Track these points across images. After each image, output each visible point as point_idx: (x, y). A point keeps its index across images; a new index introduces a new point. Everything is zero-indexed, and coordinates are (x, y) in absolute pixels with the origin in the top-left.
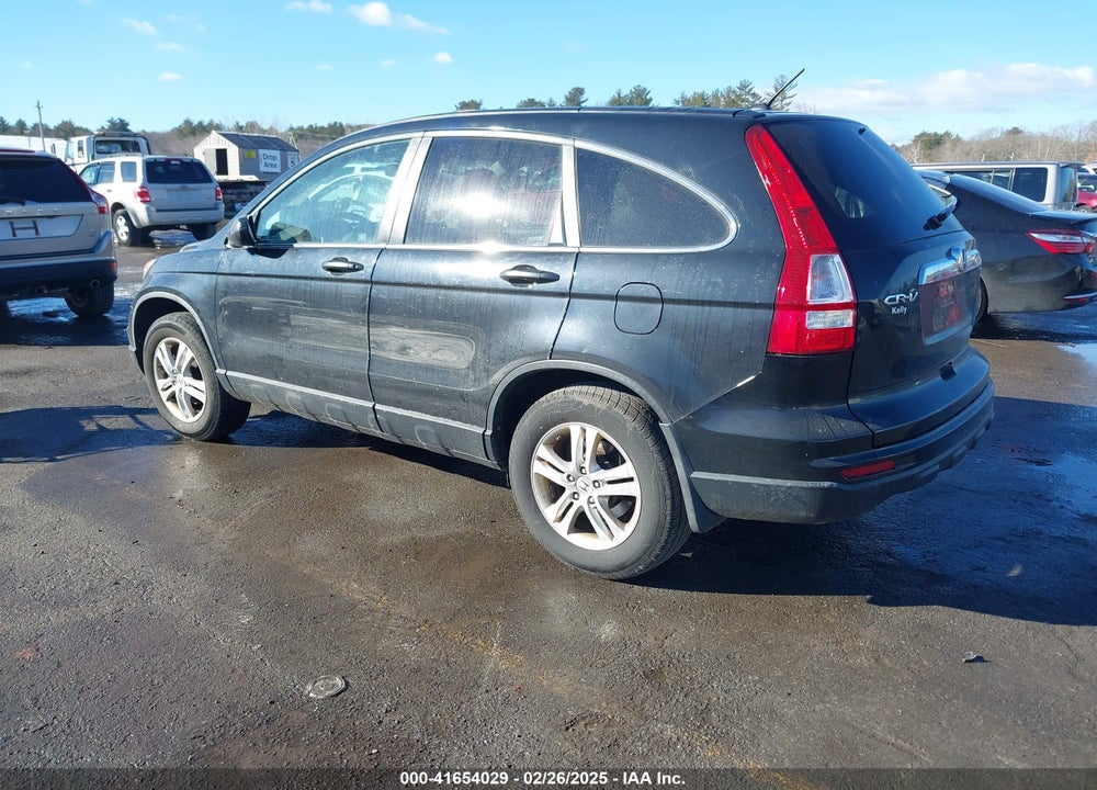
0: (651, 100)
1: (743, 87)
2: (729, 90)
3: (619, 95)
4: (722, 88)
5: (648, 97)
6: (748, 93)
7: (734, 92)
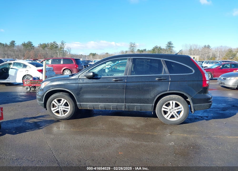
0: (33, 44)
1: (54, 42)
2: (51, 43)
3: (24, 43)
4: (49, 43)
5: (32, 44)
6: (56, 44)
7: (52, 43)
